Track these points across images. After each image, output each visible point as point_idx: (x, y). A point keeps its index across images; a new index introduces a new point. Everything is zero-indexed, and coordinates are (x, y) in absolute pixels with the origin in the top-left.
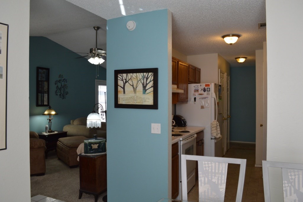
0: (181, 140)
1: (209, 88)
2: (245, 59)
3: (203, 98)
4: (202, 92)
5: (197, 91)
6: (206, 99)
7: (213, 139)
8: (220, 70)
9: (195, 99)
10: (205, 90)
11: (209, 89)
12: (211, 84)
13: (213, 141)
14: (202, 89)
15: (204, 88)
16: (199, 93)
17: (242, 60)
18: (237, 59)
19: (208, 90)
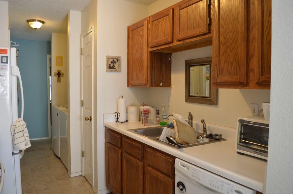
8: (9, 31)
11: (6, 58)
12: (10, 50)
18: (29, 23)
19: (4, 60)
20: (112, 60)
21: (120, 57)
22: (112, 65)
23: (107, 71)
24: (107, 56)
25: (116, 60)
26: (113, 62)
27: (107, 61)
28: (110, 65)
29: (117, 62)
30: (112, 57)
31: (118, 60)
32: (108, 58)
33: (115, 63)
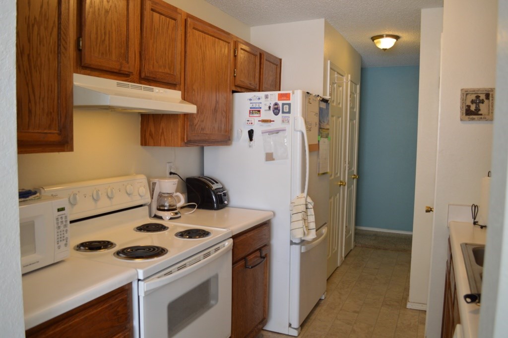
0: (141, 277)
1: (289, 105)
2: (394, 41)
3: (271, 132)
4: (270, 115)
5: (255, 111)
6: (280, 134)
7: (295, 244)
8: (329, 62)
9: (251, 133)
10: (276, 111)
11: (287, 106)
12: (293, 93)
13: (296, 250)
14: (270, 107)
15: (276, 104)
16: (261, 119)
17: (386, 43)
18: (375, 41)
19: (286, 108)
20: (473, 97)
21: (493, 90)
22: (473, 108)
23: (461, 120)
24: (462, 90)
25: (483, 97)
26: (477, 101)
27: (463, 100)
28: (469, 106)
29: (486, 101)
30: (474, 91)
31: (488, 96)
32: (466, 93)
33: (482, 102)
